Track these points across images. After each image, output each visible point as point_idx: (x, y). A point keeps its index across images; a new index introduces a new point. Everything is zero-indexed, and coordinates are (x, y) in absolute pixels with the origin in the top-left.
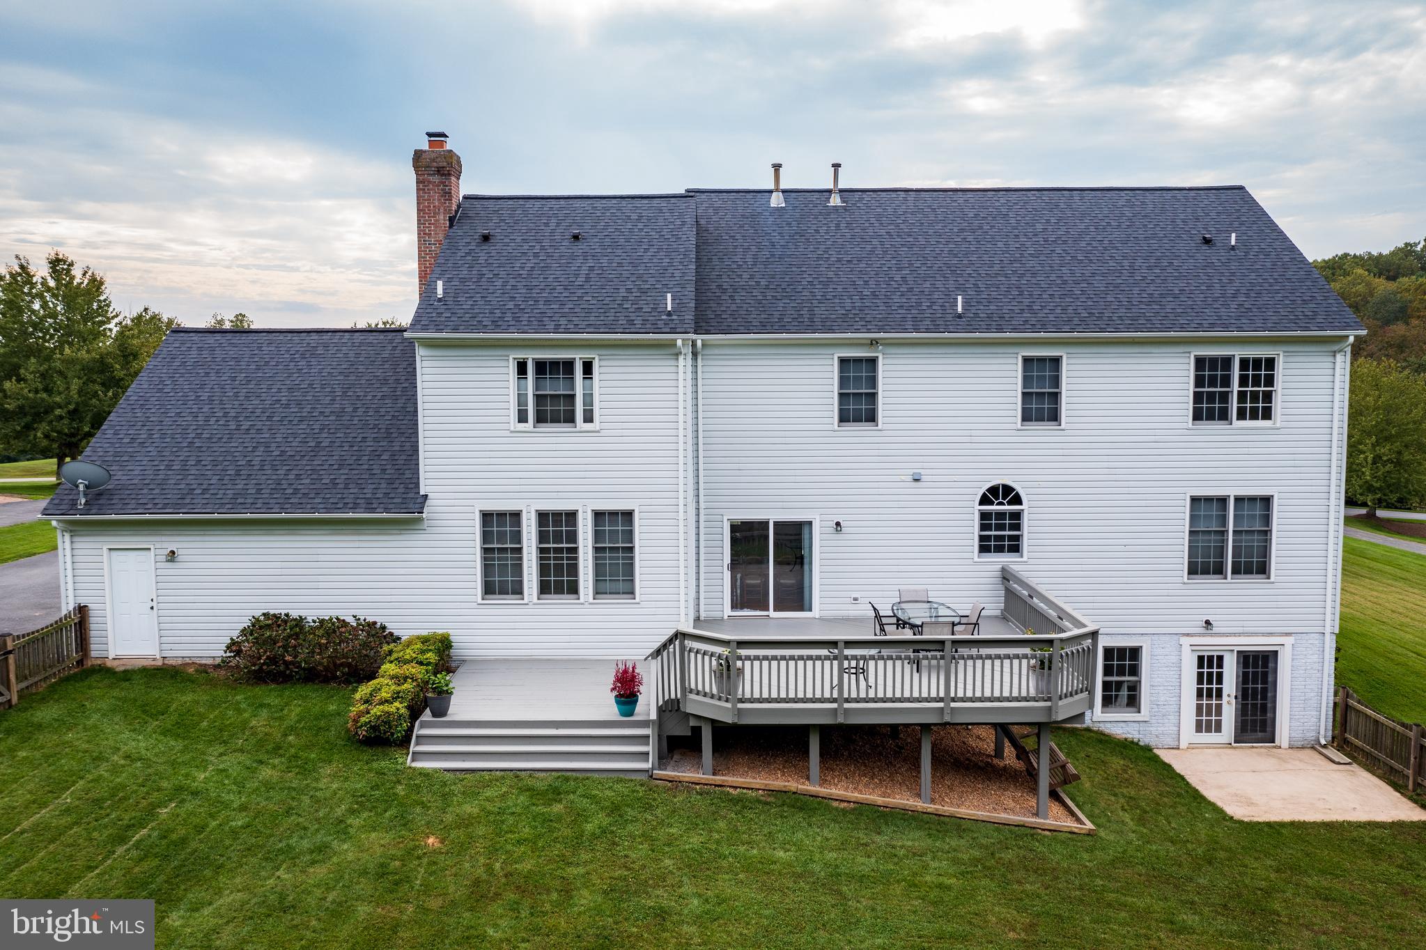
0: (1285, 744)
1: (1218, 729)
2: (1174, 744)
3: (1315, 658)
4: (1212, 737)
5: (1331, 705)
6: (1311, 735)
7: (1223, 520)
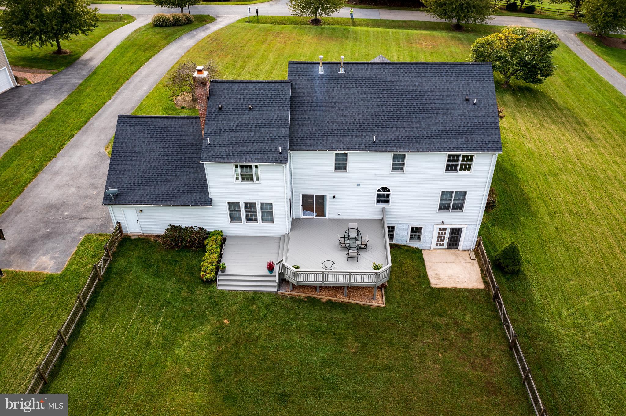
0: (461, 250)
1: (443, 245)
2: (429, 249)
3: (473, 230)
4: (441, 247)
5: (476, 241)
6: (468, 248)
7: (451, 197)
